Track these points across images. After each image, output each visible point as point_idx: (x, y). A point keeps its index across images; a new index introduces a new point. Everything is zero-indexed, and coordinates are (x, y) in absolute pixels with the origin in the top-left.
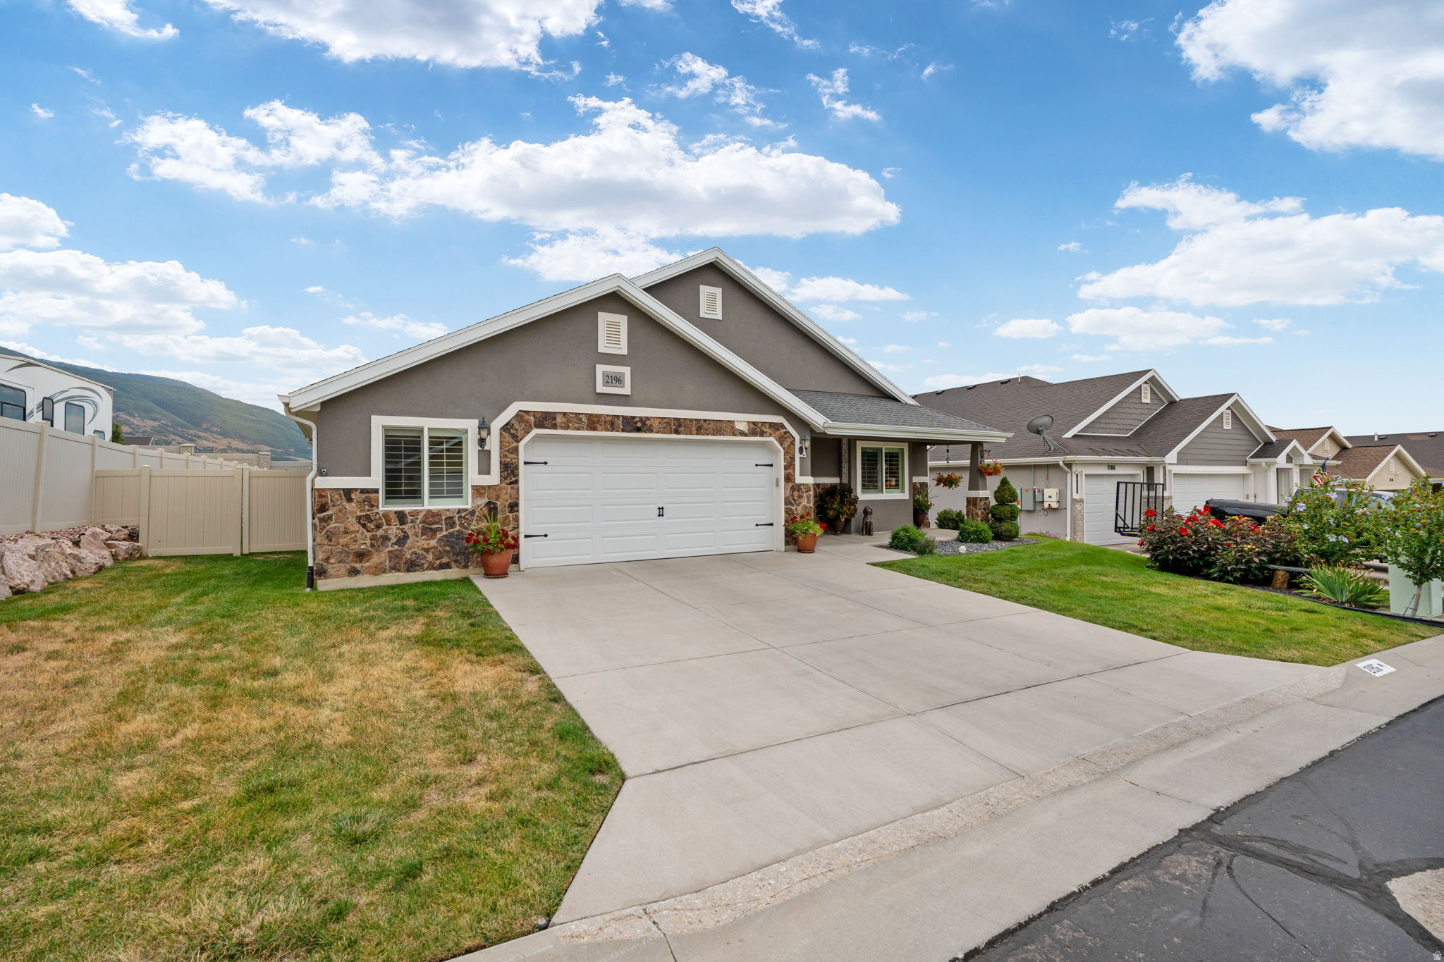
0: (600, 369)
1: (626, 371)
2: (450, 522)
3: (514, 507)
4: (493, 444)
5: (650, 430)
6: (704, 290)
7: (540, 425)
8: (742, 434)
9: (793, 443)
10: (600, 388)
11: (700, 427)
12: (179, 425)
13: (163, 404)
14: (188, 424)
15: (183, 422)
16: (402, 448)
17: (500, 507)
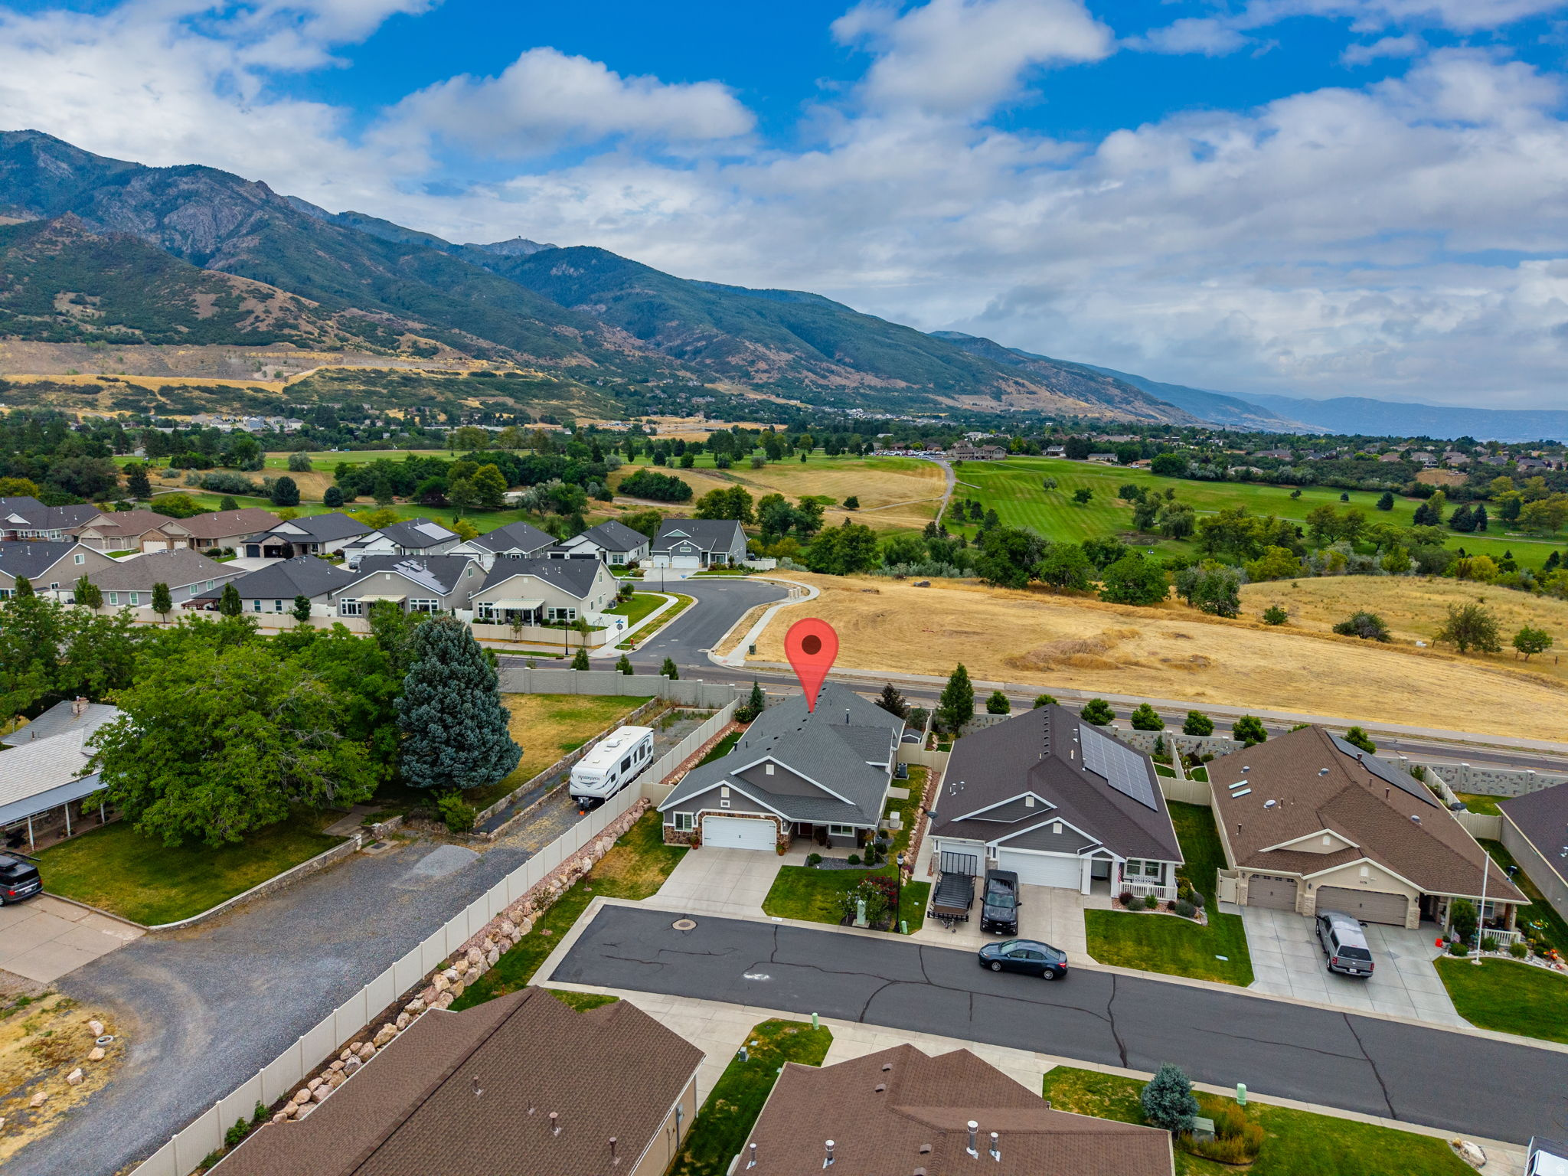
0: (722, 801)
1: (728, 802)
2: (688, 835)
3: (701, 833)
4: (697, 818)
5: (735, 817)
6: (766, 766)
7: (707, 815)
8: (761, 819)
9: (780, 822)
10: (722, 806)
12: (812, 357)
13: (798, 329)
14: (822, 355)
15: (817, 352)
16: (679, 817)
17: (698, 833)
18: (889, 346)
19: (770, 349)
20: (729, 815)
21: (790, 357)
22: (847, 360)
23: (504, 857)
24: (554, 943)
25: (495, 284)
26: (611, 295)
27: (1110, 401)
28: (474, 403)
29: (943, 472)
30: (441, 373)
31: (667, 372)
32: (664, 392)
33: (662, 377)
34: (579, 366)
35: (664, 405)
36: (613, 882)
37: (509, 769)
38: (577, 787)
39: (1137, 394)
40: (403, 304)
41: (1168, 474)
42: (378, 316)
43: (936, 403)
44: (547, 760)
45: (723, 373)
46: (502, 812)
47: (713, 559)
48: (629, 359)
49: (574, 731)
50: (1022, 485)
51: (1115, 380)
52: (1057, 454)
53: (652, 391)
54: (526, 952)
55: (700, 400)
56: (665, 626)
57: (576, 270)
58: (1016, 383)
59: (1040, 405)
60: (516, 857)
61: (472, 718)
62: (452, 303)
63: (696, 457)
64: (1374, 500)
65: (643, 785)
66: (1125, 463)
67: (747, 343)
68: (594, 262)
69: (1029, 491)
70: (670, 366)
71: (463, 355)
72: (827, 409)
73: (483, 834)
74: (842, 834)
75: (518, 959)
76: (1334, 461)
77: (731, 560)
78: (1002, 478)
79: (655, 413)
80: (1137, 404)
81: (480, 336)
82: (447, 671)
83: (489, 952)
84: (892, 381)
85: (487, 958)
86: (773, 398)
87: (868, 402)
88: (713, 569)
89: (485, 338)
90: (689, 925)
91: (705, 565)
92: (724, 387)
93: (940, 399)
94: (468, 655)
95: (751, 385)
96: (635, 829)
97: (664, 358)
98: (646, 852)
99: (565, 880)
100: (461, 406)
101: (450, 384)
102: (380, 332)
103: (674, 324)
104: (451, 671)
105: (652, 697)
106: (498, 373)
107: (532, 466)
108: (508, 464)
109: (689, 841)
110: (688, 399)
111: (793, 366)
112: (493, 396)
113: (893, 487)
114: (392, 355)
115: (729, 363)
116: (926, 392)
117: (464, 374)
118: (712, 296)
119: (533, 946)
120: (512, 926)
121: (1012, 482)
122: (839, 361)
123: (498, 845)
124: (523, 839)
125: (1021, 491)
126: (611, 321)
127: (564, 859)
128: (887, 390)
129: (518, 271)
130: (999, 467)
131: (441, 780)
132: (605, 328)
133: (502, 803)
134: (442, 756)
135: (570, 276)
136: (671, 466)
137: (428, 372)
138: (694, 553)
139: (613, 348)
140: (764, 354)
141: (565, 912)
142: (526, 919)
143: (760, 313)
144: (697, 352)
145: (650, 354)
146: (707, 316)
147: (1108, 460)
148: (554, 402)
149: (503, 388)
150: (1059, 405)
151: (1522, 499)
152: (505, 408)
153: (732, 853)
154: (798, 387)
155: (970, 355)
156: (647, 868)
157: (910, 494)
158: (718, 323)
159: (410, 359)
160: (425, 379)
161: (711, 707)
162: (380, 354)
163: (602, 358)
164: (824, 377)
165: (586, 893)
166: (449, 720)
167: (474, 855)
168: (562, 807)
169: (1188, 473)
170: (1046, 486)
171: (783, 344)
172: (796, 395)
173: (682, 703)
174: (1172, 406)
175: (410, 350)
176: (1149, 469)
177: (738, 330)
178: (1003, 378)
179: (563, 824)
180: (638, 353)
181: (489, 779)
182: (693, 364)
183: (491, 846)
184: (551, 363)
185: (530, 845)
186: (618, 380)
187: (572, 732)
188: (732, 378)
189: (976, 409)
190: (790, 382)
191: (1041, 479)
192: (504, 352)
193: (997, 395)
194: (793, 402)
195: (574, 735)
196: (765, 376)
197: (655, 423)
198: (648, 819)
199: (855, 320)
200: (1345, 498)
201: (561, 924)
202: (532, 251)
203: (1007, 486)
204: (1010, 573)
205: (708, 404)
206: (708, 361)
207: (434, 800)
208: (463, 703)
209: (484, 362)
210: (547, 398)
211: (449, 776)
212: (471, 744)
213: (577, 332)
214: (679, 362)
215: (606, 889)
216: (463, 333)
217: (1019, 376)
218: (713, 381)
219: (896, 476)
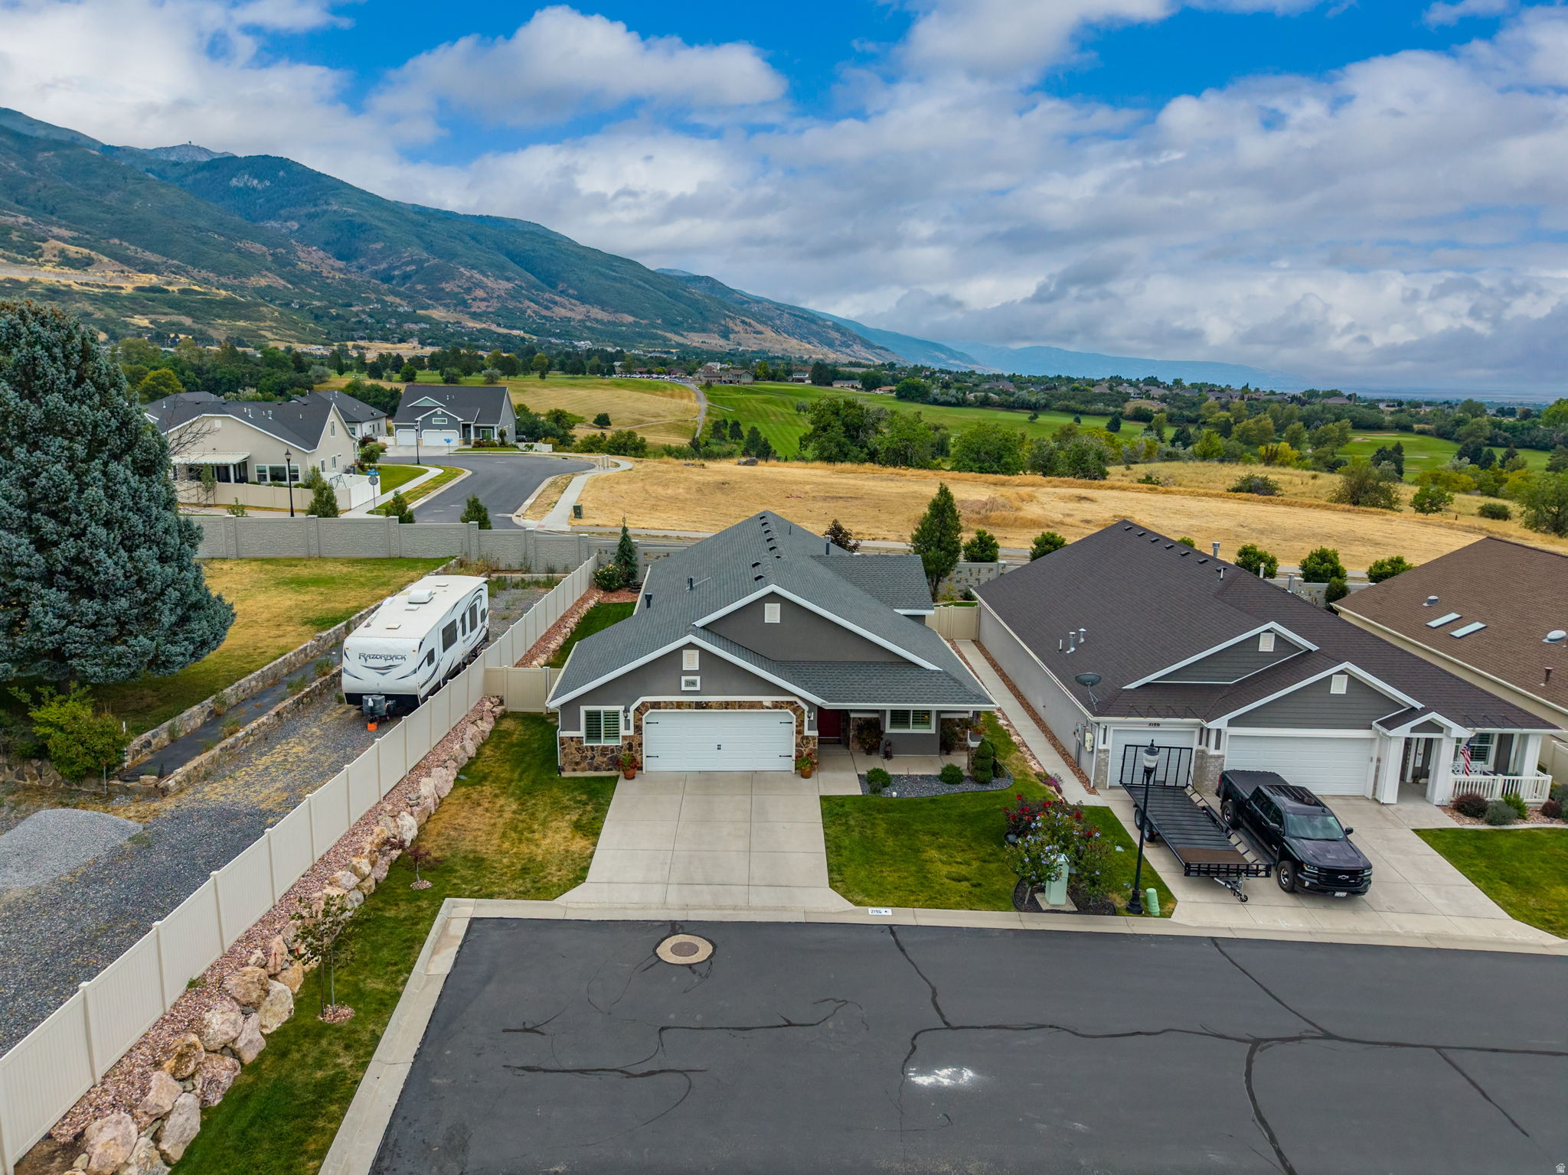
0: (684, 678)
1: (698, 678)
2: (612, 751)
3: (640, 745)
4: (631, 716)
5: (711, 708)
6: (767, 605)
7: (653, 708)
8: (768, 708)
9: (803, 712)
10: (684, 688)
11: (741, 705)
12: (534, 287)
13: (517, 258)
14: (544, 285)
15: (538, 282)
16: (593, 718)
17: (634, 745)
18: (614, 279)
19: (488, 277)
20: (699, 705)
21: (510, 285)
22: (571, 291)
23: (202, 826)
24: (363, 1048)
25: (163, 191)
26: (304, 211)
27: (830, 344)
28: (142, 321)
29: (693, 395)
30: (98, 286)
31: (373, 296)
32: (371, 316)
33: (367, 301)
34: (270, 287)
35: (372, 329)
36: (478, 863)
37: (204, 643)
38: (357, 676)
39: (856, 338)
40: (45, 208)
41: (913, 400)
42: (13, 219)
43: (665, 339)
44: (282, 642)
45: (437, 299)
46: (194, 734)
47: (477, 435)
48: (329, 281)
49: (327, 600)
50: (773, 408)
51: (834, 323)
52: (802, 381)
53: (358, 316)
54: (284, 1088)
55: (412, 326)
56: (434, 494)
57: (261, 181)
58: (743, 322)
59: (767, 345)
60: (235, 825)
61: (108, 524)
62: (108, 209)
63: (418, 372)
64: (1102, 423)
65: (487, 671)
66: (869, 389)
67: (462, 269)
68: (281, 173)
69: (782, 414)
70: (376, 291)
71: (126, 268)
72: (553, 340)
73: (150, 779)
74: (912, 730)
75: (262, 1118)
76: (1054, 391)
77: (502, 434)
78: (753, 401)
79: (362, 338)
80: (856, 347)
81: (146, 248)
82: (36, 414)
83: (162, 1118)
84: (618, 315)
85: (156, 1139)
86: (494, 327)
87: (595, 334)
88: (479, 445)
89: (153, 251)
90: (694, 949)
91: (467, 442)
92: (438, 314)
93: (669, 335)
94: (88, 386)
95: (468, 313)
96: (487, 752)
97: (369, 282)
98: (529, 792)
99: (366, 868)
100: (126, 325)
101: (110, 298)
102: (15, 236)
103: (379, 246)
104: (48, 415)
105: (454, 558)
106: (170, 288)
107: (218, 376)
108: (187, 372)
109: (616, 763)
110: (399, 325)
111: (515, 294)
112: (166, 314)
113: (643, 406)
114: (32, 264)
115: (443, 289)
116: (655, 328)
117: (128, 288)
118: (420, 218)
119: (302, 1064)
120: (236, 1016)
121: (764, 406)
122: (562, 292)
123: (188, 800)
124: (247, 784)
125: (775, 415)
126: (307, 240)
127: (355, 819)
128: (613, 324)
129: (190, 180)
130: (748, 391)
131: (39, 669)
132: (299, 248)
133: (193, 717)
134: (36, 607)
135: (254, 189)
136: (390, 379)
137: (82, 284)
138: (452, 425)
139: (309, 268)
140: (481, 281)
141: (377, 948)
142: (276, 986)
143: (473, 238)
144: (406, 277)
145: (353, 277)
146: (415, 239)
147: (853, 387)
148: (241, 323)
149: (177, 305)
150: (785, 346)
151: (1232, 420)
152: (181, 328)
153: (708, 781)
154: (519, 317)
155: (697, 292)
156: (544, 824)
157: (664, 414)
158: (429, 247)
159: (57, 270)
160: (77, 293)
161: (551, 570)
162: (16, 261)
163: (298, 279)
164: (547, 308)
165: (415, 896)
166: (49, 526)
167: (123, 830)
168: (325, 718)
169: (931, 398)
170: (799, 410)
171: (501, 273)
172: (518, 325)
173: (502, 566)
174: (887, 350)
175: (57, 259)
176: (894, 395)
177: (453, 255)
178: (730, 317)
179: (335, 750)
180: (338, 275)
181: (157, 662)
182: (402, 289)
183: (169, 804)
184: (236, 282)
185: (265, 795)
186: (316, 303)
187: (322, 602)
188: (446, 306)
189: (705, 347)
190: (511, 312)
191: (791, 403)
192: (178, 267)
193: (725, 334)
194: (515, 332)
195: (327, 606)
196: (483, 305)
197: (363, 348)
198: (508, 733)
199: (575, 250)
200: (1078, 420)
201: (374, 984)
202: (205, 159)
203: (759, 408)
204: (845, 449)
205: (422, 331)
206: (419, 287)
207: (20, 710)
208: (81, 491)
209: (153, 276)
210: (232, 318)
211: (58, 655)
212: (107, 583)
213: (264, 249)
214: (386, 286)
215: (465, 880)
216: (125, 244)
217: (744, 315)
218: (427, 308)
219: (646, 396)
